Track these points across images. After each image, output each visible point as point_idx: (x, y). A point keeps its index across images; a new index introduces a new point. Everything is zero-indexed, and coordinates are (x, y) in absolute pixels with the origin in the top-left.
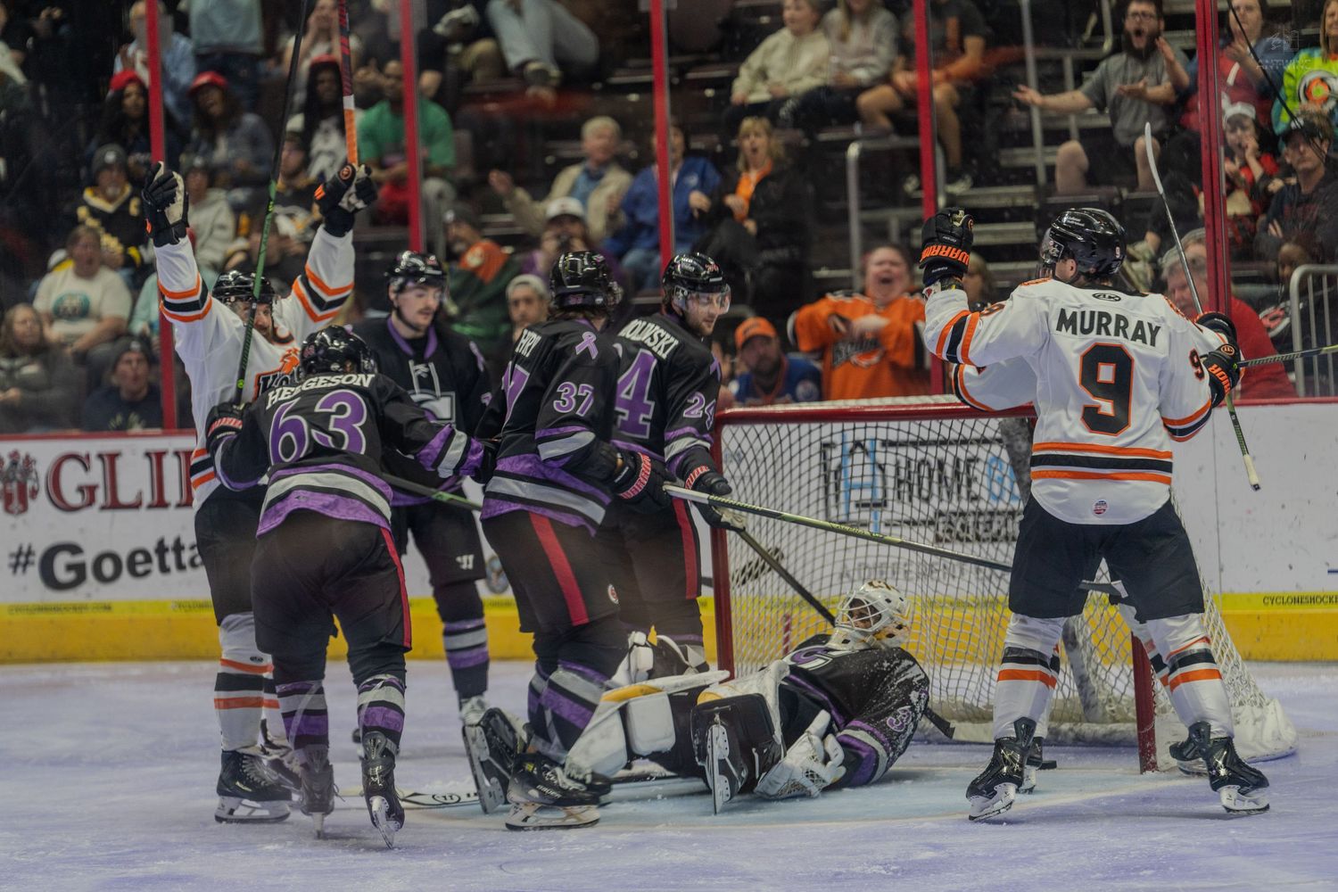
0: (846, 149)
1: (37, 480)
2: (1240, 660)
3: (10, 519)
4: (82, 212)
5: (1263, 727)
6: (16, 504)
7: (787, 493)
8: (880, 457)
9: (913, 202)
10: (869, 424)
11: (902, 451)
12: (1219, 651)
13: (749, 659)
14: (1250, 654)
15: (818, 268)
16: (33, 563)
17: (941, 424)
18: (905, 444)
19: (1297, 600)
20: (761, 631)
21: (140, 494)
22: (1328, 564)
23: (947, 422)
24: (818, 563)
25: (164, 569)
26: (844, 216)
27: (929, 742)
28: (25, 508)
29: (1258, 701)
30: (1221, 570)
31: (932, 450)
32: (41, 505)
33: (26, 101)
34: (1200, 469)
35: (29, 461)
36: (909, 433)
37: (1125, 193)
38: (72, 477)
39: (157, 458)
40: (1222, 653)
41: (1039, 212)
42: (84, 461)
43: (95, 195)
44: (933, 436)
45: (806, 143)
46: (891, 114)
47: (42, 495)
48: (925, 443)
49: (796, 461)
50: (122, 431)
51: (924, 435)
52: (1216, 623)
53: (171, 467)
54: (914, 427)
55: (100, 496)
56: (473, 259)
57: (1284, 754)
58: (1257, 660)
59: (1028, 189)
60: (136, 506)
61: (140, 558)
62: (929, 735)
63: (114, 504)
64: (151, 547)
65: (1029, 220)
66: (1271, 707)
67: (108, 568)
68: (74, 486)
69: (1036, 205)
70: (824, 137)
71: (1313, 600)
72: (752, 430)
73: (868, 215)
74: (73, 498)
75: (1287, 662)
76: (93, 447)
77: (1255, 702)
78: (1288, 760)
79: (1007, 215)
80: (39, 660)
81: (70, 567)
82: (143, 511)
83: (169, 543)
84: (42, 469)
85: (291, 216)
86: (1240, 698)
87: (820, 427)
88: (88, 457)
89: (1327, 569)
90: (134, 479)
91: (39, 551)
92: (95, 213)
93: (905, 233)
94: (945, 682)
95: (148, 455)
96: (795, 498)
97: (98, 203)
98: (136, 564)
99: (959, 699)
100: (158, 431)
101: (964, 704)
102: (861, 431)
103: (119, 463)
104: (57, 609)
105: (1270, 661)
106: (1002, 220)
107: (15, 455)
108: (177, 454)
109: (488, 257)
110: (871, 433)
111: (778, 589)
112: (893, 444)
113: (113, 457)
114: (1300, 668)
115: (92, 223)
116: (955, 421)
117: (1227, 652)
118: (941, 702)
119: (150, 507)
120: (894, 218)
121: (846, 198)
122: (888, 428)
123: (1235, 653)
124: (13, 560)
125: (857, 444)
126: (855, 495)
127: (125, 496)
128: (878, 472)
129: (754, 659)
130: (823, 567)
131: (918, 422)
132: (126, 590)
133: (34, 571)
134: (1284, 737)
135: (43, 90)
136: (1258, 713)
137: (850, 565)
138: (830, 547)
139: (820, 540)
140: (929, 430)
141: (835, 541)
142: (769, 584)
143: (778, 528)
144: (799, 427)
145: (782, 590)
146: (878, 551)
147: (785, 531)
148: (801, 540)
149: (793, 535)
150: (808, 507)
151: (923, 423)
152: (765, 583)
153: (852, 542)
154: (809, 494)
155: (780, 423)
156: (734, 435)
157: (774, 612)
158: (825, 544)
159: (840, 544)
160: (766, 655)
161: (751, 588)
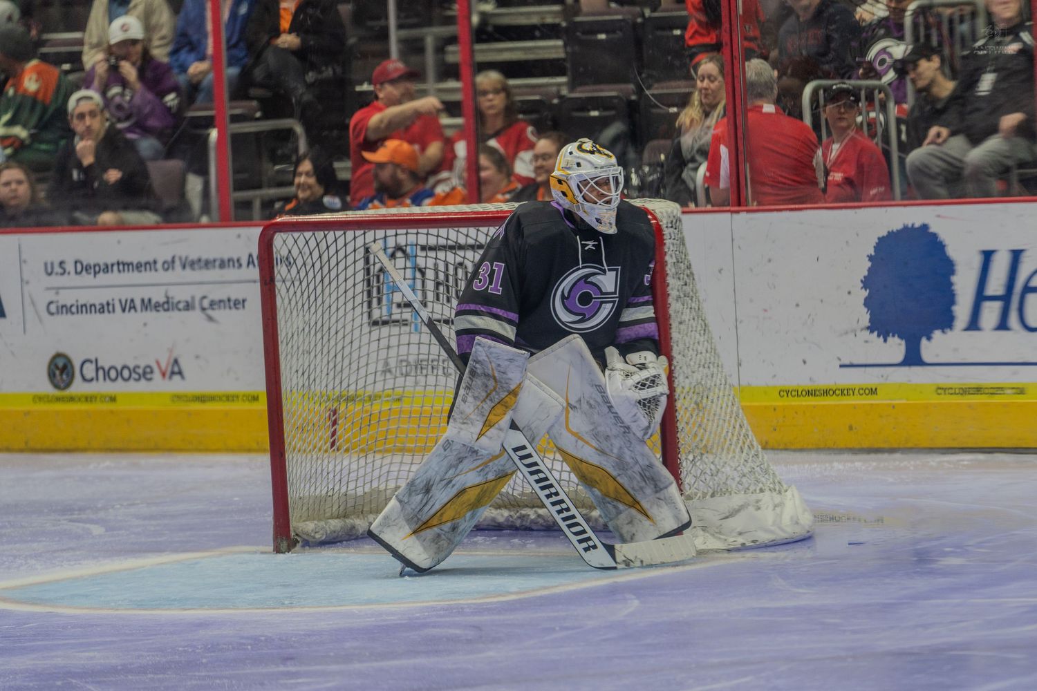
2: (760, 449)
5: (782, 512)
7: (334, 296)
8: (421, 262)
9: (449, 21)
10: (410, 231)
11: (441, 255)
12: (741, 442)
13: (299, 451)
14: (767, 443)
15: (361, 83)
17: (478, 230)
18: (444, 248)
19: (811, 393)
20: (311, 425)
22: (839, 359)
24: (363, 361)
26: (383, 35)
29: (777, 488)
30: (739, 365)
34: (720, 271)
36: (447, 239)
37: (647, 12)
40: (744, 443)
41: (567, 30)
44: (471, 242)
48: (461, 247)
49: (342, 266)
51: (462, 240)
52: (737, 416)
54: (452, 234)
56: (31, 84)
57: (803, 538)
58: (773, 449)
59: (556, 8)
65: (558, 38)
66: (789, 493)
69: (564, 24)
71: (826, 392)
72: (302, 237)
73: (404, 33)
75: (801, 450)
77: (775, 490)
78: (803, 542)
79: (537, 33)
86: (761, 485)
87: (364, 233)
89: (838, 363)
93: (440, 50)
96: (342, 300)
102: (403, 237)
105: (786, 449)
106: (533, 38)
110: (412, 238)
111: (327, 386)
112: (431, 249)
114: (814, 456)
117: (748, 443)
120: (430, 36)
121: (387, 18)
122: (427, 234)
123: (755, 443)
125: (399, 248)
128: (418, 275)
129: (305, 451)
130: (367, 365)
131: (456, 229)
134: (802, 521)
136: (777, 499)
137: (393, 363)
138: (374, 346)
139: (365, 339)
140: (467, 236)
141: (379, 340)
142: (318, 381)
143: (326, 328)
144: (345, 233)
145: (330, 386)
146: (419, 349)
147: (333, 331)
148: (348, 339)
149: (340, 335)
150: (354, 309)
151: (461, 229)
152: (315, 380)
153: (394, 341)
154: (354, 297)
155: (327, 230)
156: (284, 241)
157: (323, 407)
158: (369, 343)
159: (384, 343)
160: (315, 448)
161: (300, 385)
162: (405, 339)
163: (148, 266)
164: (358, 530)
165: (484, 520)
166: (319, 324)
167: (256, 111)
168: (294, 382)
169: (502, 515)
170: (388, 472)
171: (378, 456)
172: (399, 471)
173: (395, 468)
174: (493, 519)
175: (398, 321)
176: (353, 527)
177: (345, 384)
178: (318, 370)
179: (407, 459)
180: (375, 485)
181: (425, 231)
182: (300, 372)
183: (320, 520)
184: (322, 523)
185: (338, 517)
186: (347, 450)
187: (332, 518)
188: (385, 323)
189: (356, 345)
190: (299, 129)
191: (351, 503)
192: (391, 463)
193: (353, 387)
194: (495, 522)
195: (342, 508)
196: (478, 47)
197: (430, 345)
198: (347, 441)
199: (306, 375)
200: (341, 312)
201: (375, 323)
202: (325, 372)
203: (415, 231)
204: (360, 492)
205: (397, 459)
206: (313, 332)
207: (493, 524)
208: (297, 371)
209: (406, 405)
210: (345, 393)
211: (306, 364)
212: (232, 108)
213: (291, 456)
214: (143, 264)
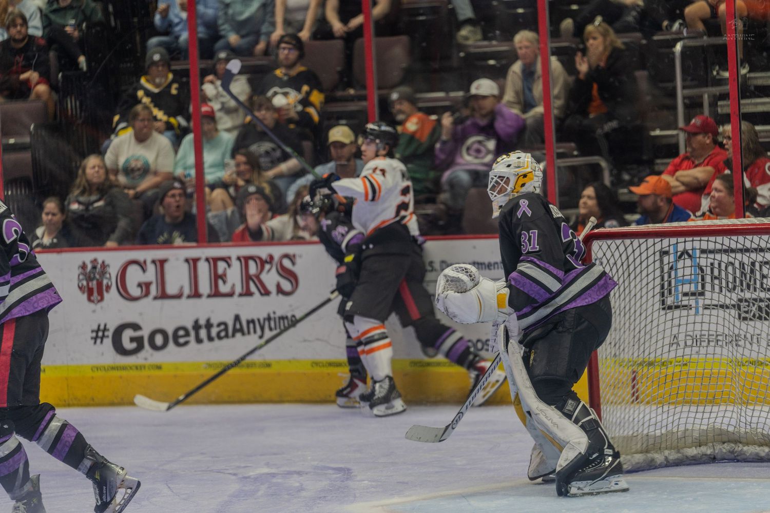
0: (674, 46)
1: (110, 278)
3: (92, 306)
4: (140, 93)
6: (95, 295)
7: (638, 287)
9: (720, 83)
10: (695, 239)
11: (718, 256)
13: (612, 403)
15: (654, 130)
16: (108, 337)
17: (745, 238)
18: (719, 251)
20: (621, 384)
21: (182, 288)
23: (750, 237)
24: (660, 336)
25: (199, 340)
26: (673, 94)
27: (738, 461)
28: (102, 299)
31: (739, 256)
32: (112, 296)
33: (100, 15)
35: (104, 265)
38: (134, 276)
39: (193, 263)
42: (142, 265)
43: (148, 81)
44: (740, 246)
45: (644, 42)
46: (704, 21)
47: (114, 289)
48: (733, 251)
49: (644, 264)
50: (168, 244)
51: (733, 246)
53: (203, 269)
54: (726, 240)
55: (153, 290)
56: (412, 126)
60: (179, 296)
61: (181, 333)
62: (737, 456)
63: (163, 295)
64: (189, 325)
67: (159, 340)
68: (136, 283)
70: (656, 38)
72: (614, 243)
73: (687, 92)
74: (135, 291)
76: (148, 255)
80: (112, 404)
81: (132, 340)
82: (184, 300)
83: (202, 322)
84: (114, 271)
85: (286, 94)
87: (661, 240)
88: (145, 262)
90: (177, 277)
91: (112, 328)
92: (148, 93)
93: (713, 105)
94: (749, 419)
95: (187, 260)
96: (644, 291)
97: (149, 87)
98: (179, 337)
99: (759, 430)
100: (194, 244)
101: (762, 434)
102: (689, 244)
103: (167, 266)
104: (124, 368)
107: (95, 261)
108: (207, 260)
109: (421, 123)
110: (697, 245)
111: (633, 354)
113: (162, 262)
115: (146, 100)
116: (755, 237)
118: (746, 433)
119: (189, 297)
120: (706, 93)
121: (674, 80)
122: (708, 241)
124: (94, 335)
125: (685, 252)
126: (686, 288)
127: (171, 289)
129: (616, 403)
130: (663, 338)
131: (729, 237)
132: (172, 355)
133: (108, 342)
135: (111, 8)
137: (681, 337)
138: (669, 324)
139: (662, 319)
140: (737, 242)
141: (672, 320)
142: (626, 350)
143: (632, 311)
144: (646, 241)
145: (636, 355)
146: (702, 326)
147: (638, 313)
148: (649, 319)
149: (643, 316)
150: (653, 296)
151: (733, 237)
152: (624, 350)
153: (683, 321)
154: (654, 288)
155: (633, 238)
156: (600, 247)
157: (630, 370)
158: (665, 322)
159: (676, 322)
160: (623, 401)
161: (613, 353)
162: (691, 319)
163: (496, 266)
164: (656, 462)
165: (751, 454)
166: (627, 308)
167: (574, 150)
168: (609, 351)
169: (764, 451)
170: (679, 419)
171: (672, 407)
172: (687, 418)
173: (684, 415)
174: (757, 454)
175: (686, 306)
176: (653, 460)
177: (647, 353)
178: (627, 342)
179: (693, 409)
180: (669, 428)
181: (706, 238)
182: (613, 344)
183: (627, 455)
184: (629, 457)
185: (641, 452)
186: (648, 403)
187: (636, 453)
188: (677, 307)
189: (655, 323)
190: (604, 164)
191: (651, 441)
192: (681, 412)
193: (652, 356)
194: (758, 456)
195: (644, 445)
196: (742, 102)
197: (709, 323)
198: (647, 396)
199: (617, 346)
200: (644, 299)
201: (670, 308)
202: (632, 344)
203: (699, 238)
204: (658, 433)
205: (686, 408)
206: (622, 314)
207: (757, 458)
208: (610, 343)
209: (692, 368)
210: (647, 359)
211: (618, 338)
212: (558, 148)
213: (605, 407)
214: (493, 265)
